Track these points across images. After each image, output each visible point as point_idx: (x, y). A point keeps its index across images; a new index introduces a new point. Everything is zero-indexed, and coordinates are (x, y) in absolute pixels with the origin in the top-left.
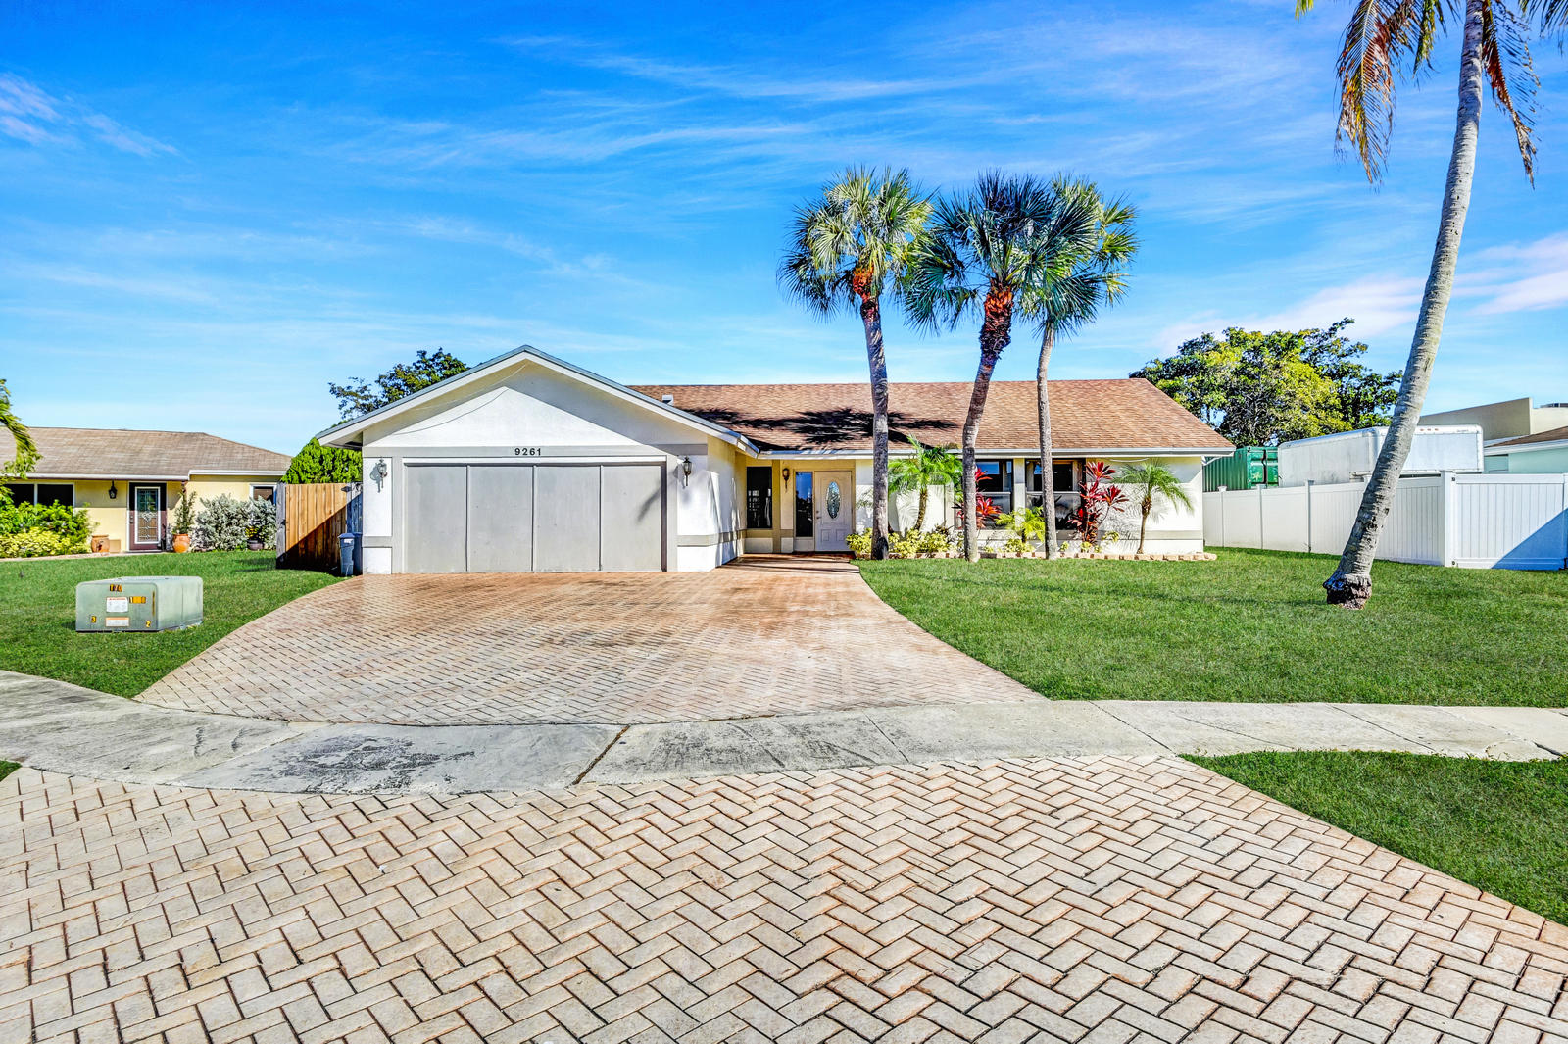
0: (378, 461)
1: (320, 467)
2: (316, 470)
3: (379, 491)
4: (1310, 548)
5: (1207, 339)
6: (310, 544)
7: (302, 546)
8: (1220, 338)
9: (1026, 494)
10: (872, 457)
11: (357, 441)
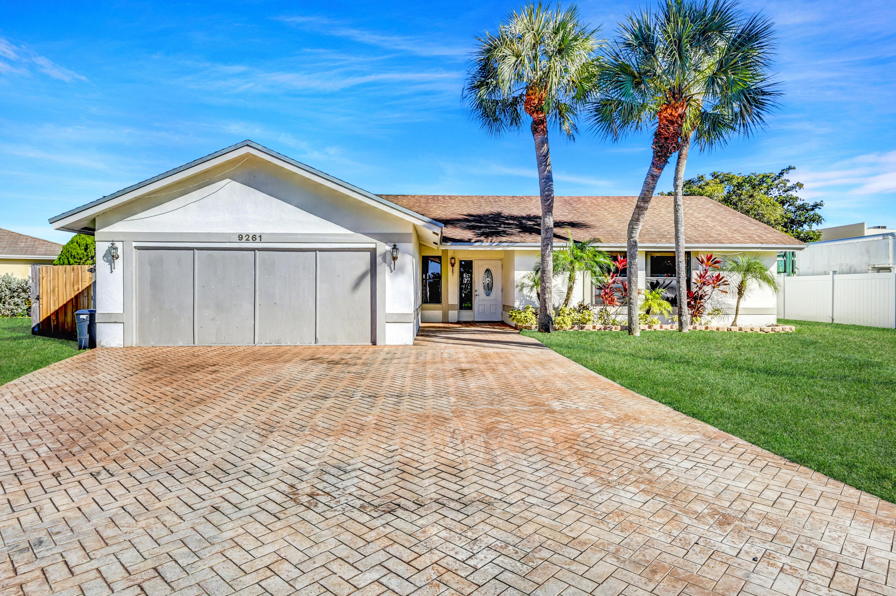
0: (109, 244)
1: (85, 254)
2: (82, 256)
3: (112, 272)
4: (833, 320)
5: (700, 179)
6: (61, 318)
7: (53, 318)
8: (708, 178)
9: (646, 279)
10: (540, 249)
11: (91, 226)
